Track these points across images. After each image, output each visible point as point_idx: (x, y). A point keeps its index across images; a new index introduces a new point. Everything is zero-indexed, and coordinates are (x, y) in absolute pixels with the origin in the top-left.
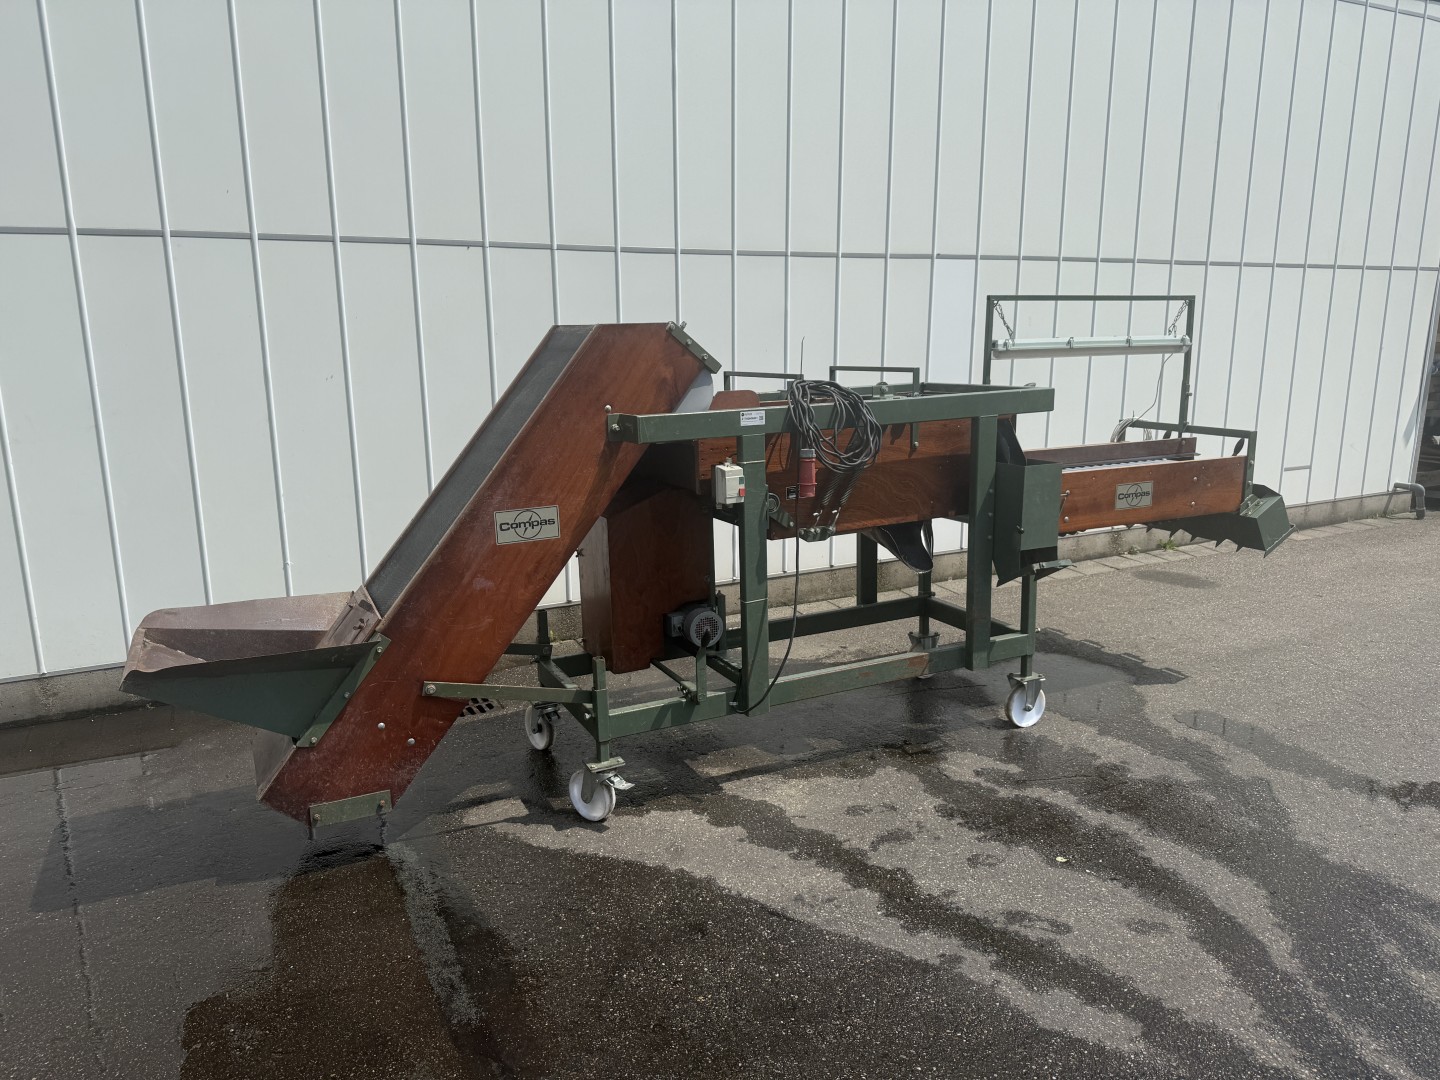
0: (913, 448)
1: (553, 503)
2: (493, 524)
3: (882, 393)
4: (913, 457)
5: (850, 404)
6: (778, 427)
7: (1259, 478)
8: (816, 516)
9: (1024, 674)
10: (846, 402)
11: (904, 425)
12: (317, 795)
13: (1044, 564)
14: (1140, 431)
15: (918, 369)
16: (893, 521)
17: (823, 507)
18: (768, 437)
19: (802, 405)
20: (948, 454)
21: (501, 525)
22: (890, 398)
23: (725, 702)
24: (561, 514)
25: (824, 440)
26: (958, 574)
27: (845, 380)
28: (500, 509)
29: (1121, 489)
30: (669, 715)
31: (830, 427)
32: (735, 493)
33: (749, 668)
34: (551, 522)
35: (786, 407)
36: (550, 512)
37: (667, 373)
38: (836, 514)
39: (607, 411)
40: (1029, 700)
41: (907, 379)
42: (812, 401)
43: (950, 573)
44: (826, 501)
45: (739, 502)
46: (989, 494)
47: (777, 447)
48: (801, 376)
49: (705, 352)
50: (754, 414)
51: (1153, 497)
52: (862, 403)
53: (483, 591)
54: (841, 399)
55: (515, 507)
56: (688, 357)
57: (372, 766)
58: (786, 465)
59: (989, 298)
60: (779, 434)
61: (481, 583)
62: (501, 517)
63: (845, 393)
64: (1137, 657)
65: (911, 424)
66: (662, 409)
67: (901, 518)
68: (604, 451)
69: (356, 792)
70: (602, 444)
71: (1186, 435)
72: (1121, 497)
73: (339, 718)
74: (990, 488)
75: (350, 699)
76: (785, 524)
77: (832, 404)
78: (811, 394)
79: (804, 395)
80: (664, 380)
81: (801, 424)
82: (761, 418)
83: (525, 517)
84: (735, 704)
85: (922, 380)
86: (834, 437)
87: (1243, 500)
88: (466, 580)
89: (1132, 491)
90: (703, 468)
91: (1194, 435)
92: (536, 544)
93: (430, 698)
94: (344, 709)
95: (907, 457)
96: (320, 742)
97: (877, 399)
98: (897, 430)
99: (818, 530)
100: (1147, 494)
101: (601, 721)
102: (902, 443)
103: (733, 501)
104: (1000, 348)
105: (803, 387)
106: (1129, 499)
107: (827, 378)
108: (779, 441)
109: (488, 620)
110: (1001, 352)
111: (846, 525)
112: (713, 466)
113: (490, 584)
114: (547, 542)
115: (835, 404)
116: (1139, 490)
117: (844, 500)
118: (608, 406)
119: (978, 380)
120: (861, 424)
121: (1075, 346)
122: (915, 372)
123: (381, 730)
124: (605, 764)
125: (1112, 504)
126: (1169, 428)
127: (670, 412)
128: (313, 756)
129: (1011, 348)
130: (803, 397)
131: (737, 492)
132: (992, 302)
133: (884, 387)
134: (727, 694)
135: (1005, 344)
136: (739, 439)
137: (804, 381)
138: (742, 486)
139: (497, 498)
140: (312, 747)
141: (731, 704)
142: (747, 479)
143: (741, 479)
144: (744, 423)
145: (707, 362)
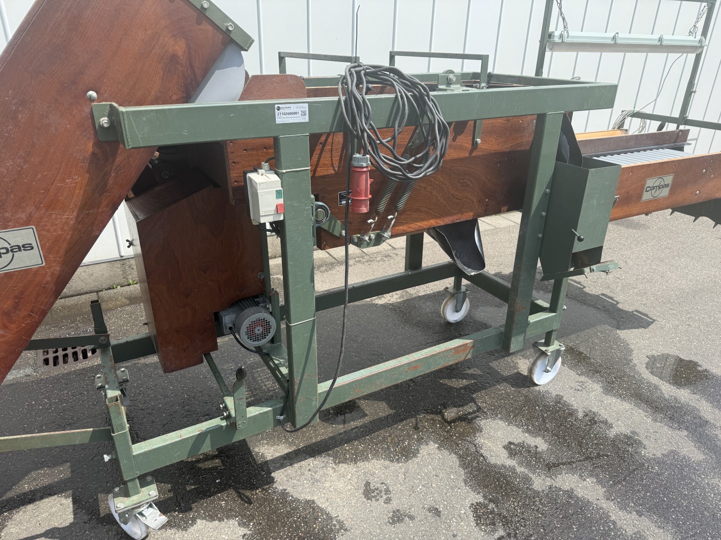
0: (474, 144)
1: (26, 223)
3: (449, 83)
4: (474, 154)
5: (414, 96)
6: (324, 125)
8: (371, 223)
9: (547, 344)
10: (409, 94)
11: (466, 122)
14: (637, 121)
15: (487, 56)
16: (448, 220)
17: (378, 213)
18: (314, 139)
19: (356, 99)
20: (507, 150)
22: (458, 89)
23: (271, 418)
24: (40, 238)
25: (381, 143)
27: (408, 67)
29: (650, 183)
31: (390, 126)
32: (271, 209)
33: (296, 387)
34: (28, 247)
35: (336, 98)
36: (25, 235)
37: (179, 48)
38: (392, 219)
39: (91, 99)
40: (550, 365)
41: (474, 67)
42: (369, 91)
44: (382, 207)
45: (277, 220)
46: (545, 193)
47: (328, 147)
48: (356, 59)
49: (227, 19)
50: (293, 108)
51: (671, 189)
52: (428, 96)
54: (402, 89)
56: (206, 26)
58: (339, 167)
60: (328, 134)
63: (410, 83)
64: (611, 298)
65: (475, 121)
66: (174, 97)
67: (455, 217)
68: (93, 154)
70: (91, 144)
71: (682, 127)
72: (648, 189)
74: (546, 188)
76: (337, 233)
77: (393, 96)
78: (368, 82)
79: (360, 81)
80: (174, 58)
81: (354, 122)
82: (304, 114)
84: (282, 417)
85: (490, 70)
86: (394, 138)
89: (657, 184)
90: (233, 175)
91: (687, 127)
92: (9, 276)
95: (467, 155)
97: (443, 91)
98: (460, 127)
99: (373, 236)
100: (667, 186)
101: (123, 463)
102: (464, 140)
103: (270, 220)
104: (557, 39)
105: (358, 73)
106: (653, 191)
107: (386, 64)
108: (330, 140)
110: (558, 43)
111: (401, 228)
112: (245, 173)
114: (25, 272)
115: (396, 97)
116: (662, 183)
117: (401, 205)
118: (92, 94)
119: (530, 72)
120: (426, 121)
121: (619, 41)
122: (484, 59)
124: (134, 500)
125: (640, 196)
126: (664, 120)
127: (187, 101)
129: (566, 40)
130: (357, 86)
131: (274, 208)
133: (451, 76)
134: (274, 410)
135: (561, 36)
136: (276, 139)
137: (359, 66)
138: (281, 201)
141: (279, 417)
142: (286, 192)
143: (278, 192)
144: (281, 119)
145: (232, 36)
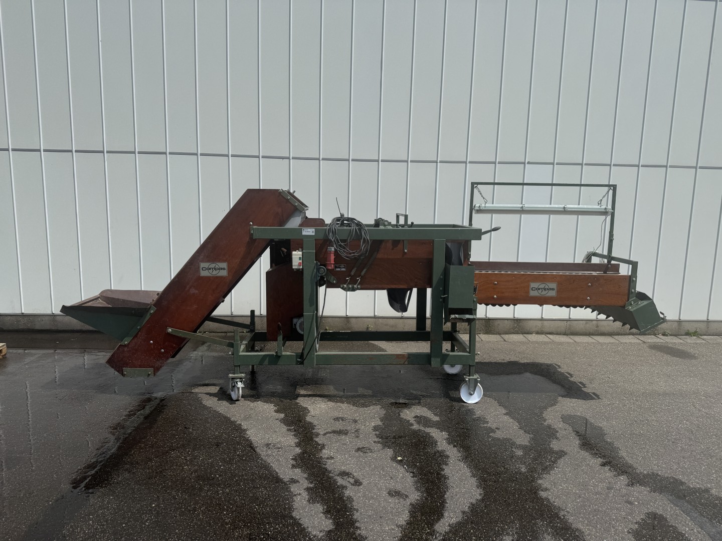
0: (404, 253)
1: (224, 261)
2: (199, 267)
4: (405, 257)
6: (320, 237)
7: (640, 288)
8: (348, 280)
12: (126, 365)
13: (457, 316)
14: (598, 258)
17: (351, 276)
21: (202, 268)
23: (295, 358)
24: (228, 266)
26: (540, 331)
28: (203, 261)
29: (533, 285)
30: (267, 359)
32: (297, 264)
34: (224, 269)
35: (325, 228)
36: (224, 265)
37: (278, 210)
39: (251, 225)
40: (471, 389)
43: (534, 330)
44: (352, 273)
45: (299, 268)
46: (440, 278)
50: (309, 230)
51: (557, 292)
52: (364, 229)
53: (194, 294)
55: (208, 261)
56: (288, 204)
57: (147, 358)
59: (472, 183)
61: (193, 291)
62: (203, 265)
65: (403, 241)
66: (277, 225)
67: (398, 286)
68: (248, 242)
69: (140, 366)
70: (248, 238)
72: (533, 289)
73: (136, 336)
74: (441, 275)
75: (140, 329)
76: (331, 281)
80: (277, 213)
82: (313, 232)
83: (213, 266)
84: (299, 360)
87: (628, 300)
88: (186, 289)
89: (542, 286)
92: (217, 277)
93: (169, 334)
94: (138, 333)
95: (401, 257)
96: (129, 344)
98: (394, 243)
99: (350, 286)
100: (553, 289)
102: (398, 250)
103: (296, 267)
104: (477, 208)
106: (539, 291)
109: (195, 306)
110: (478, 210)
112: (291, 251)
113: (197, 291)
114: (221, 277)
116: (547, 287)
117: (363, 273)
118: (251, 223)
121: (524, 209)
123: (151, 344)
124: (236, 375)
125: (527, 292)
127: (281, 226)
128: (126, 349)
132: (474, 185)
136: (302, 240)
138: (301, 261)
139: (201, 257)
140: (125, 346)
141: (298, 360)
142: (303, 258)
143: (300, 258)
144: (304, 233)
145: (297, 207)
